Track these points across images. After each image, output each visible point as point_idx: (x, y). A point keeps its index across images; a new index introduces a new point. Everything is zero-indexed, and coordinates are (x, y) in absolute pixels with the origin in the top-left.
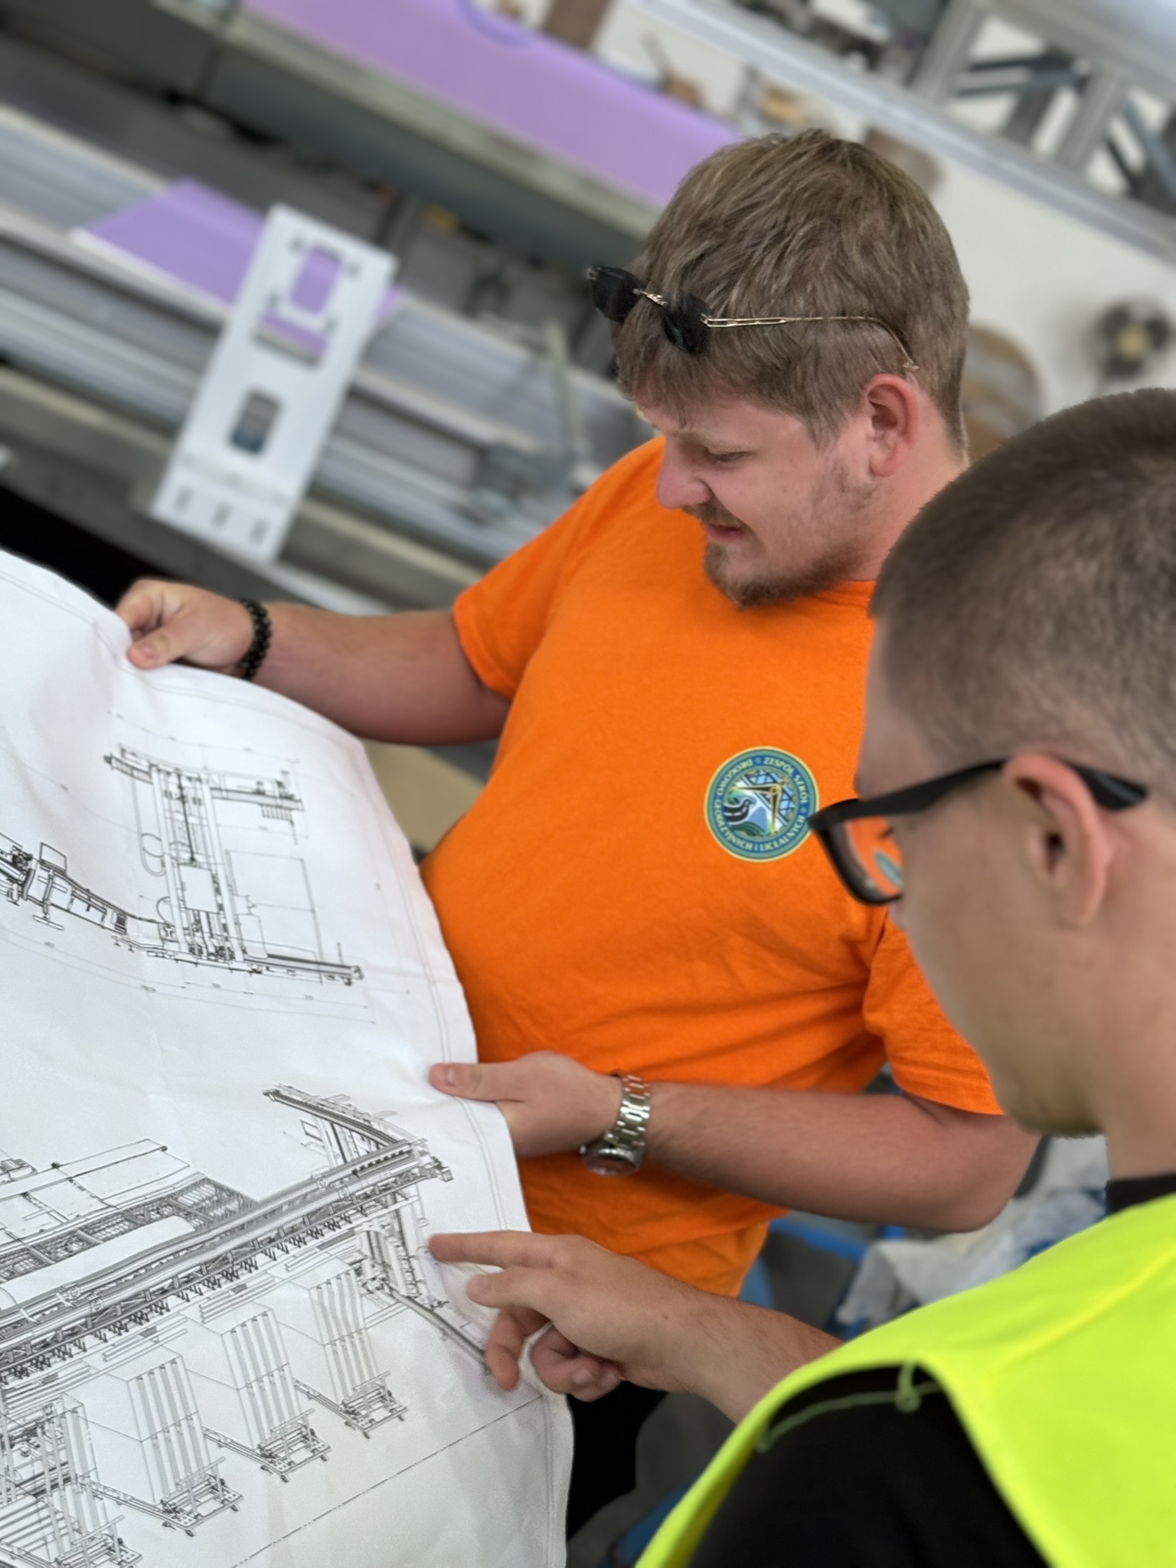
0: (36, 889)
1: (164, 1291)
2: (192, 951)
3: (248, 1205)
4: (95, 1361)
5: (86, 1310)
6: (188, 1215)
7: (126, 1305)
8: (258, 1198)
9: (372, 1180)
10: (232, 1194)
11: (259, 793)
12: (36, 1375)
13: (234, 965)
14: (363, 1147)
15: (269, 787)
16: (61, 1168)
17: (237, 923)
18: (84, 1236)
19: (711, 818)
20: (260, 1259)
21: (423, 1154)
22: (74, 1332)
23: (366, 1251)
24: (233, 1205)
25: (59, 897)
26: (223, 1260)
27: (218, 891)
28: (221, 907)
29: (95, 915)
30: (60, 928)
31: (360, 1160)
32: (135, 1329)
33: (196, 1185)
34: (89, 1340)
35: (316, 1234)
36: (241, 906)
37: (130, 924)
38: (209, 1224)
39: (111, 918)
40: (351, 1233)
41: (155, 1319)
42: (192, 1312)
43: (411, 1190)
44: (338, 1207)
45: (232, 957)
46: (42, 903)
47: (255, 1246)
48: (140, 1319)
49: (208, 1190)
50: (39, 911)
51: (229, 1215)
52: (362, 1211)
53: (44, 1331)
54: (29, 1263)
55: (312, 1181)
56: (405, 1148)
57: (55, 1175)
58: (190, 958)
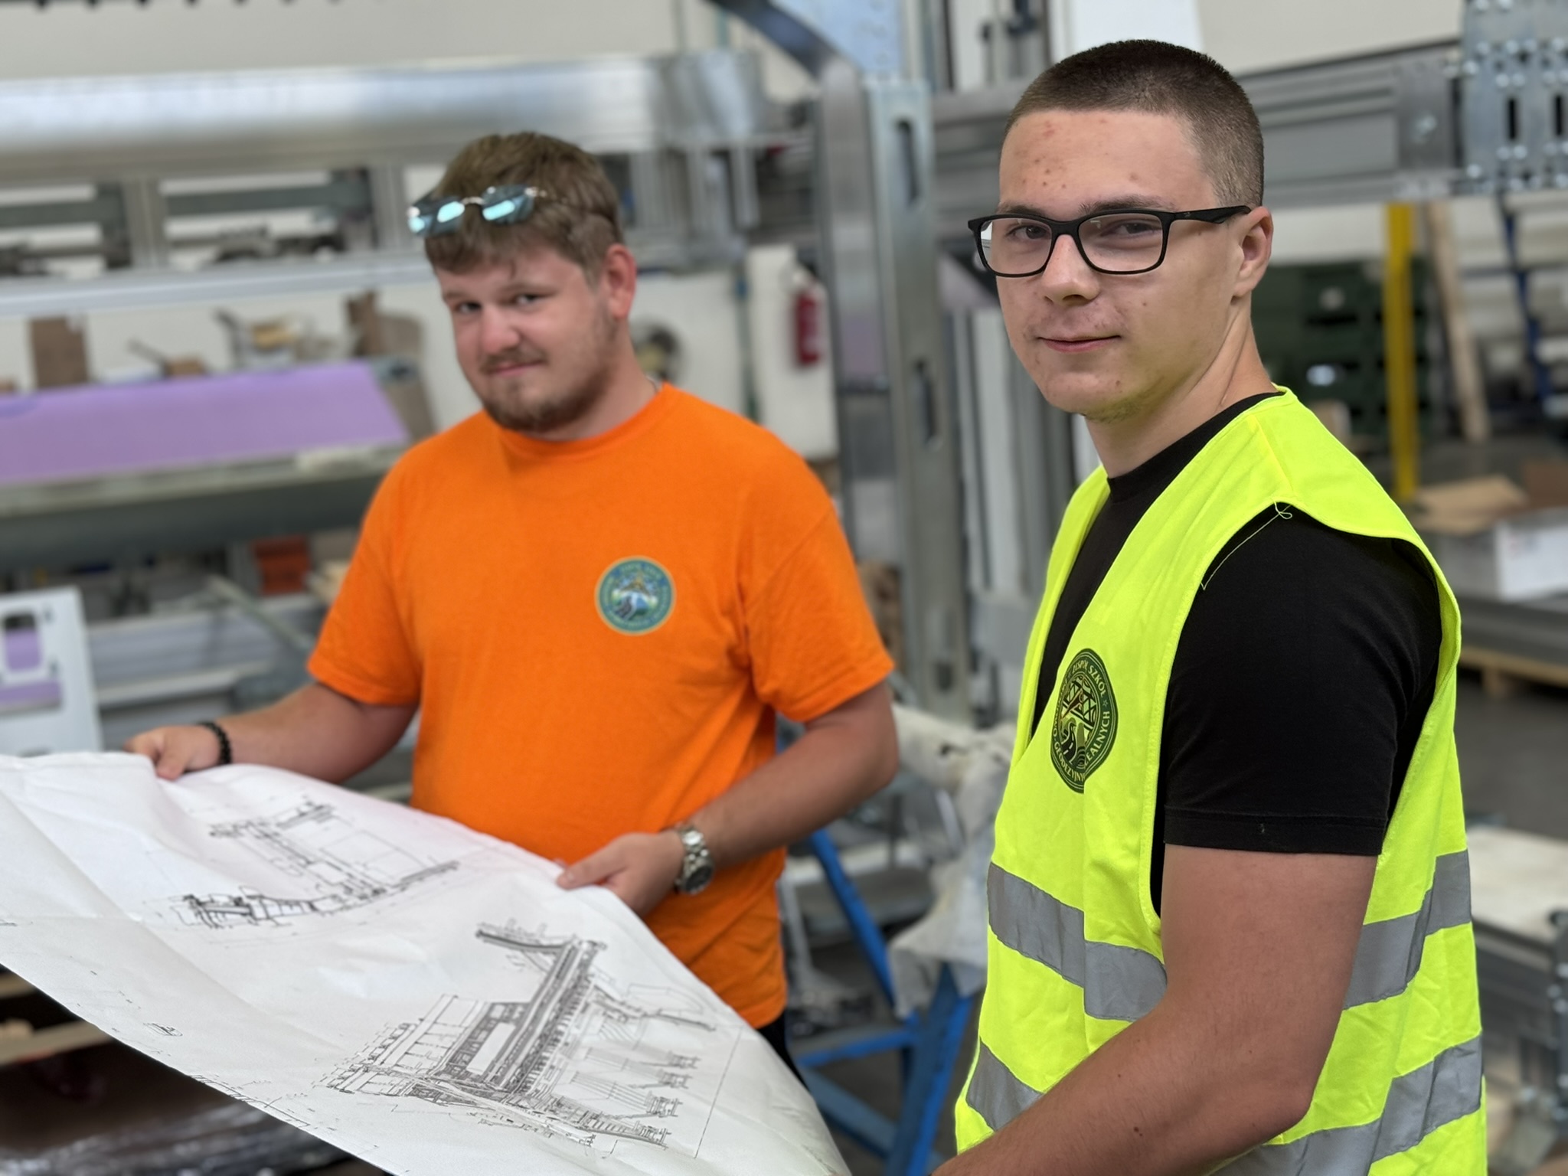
0: (259, 912)
2: (361, 899)
3: (527, 1006)
6: (505, 1021)
8: (527, 999)
10: (515, 1005)
11: (302, 814)
13: (389, 893)
15: (305, 809)
16: (426, 1020)
17: (368, 877)
19: (612, 624)
20: (560, 1028)
24: (520, 1009)
25: (274, 910)
28: (350, 875)
29: (297, 909)
30: (289, 924)
33: (491, 1007)
36: (361, 869)
37: (317, 905)
38: (520, 1021)
39: (306, 908)
43: (592, 969)
45: (384, 891)
46: (268, 918)
47: (552, 1023)
49: (500, 1007)
50: (270, 923)
51: (522, 1014)
52: (580, 993)
56: (569, 947)
57: (426, 1023)
58: (364, 902)
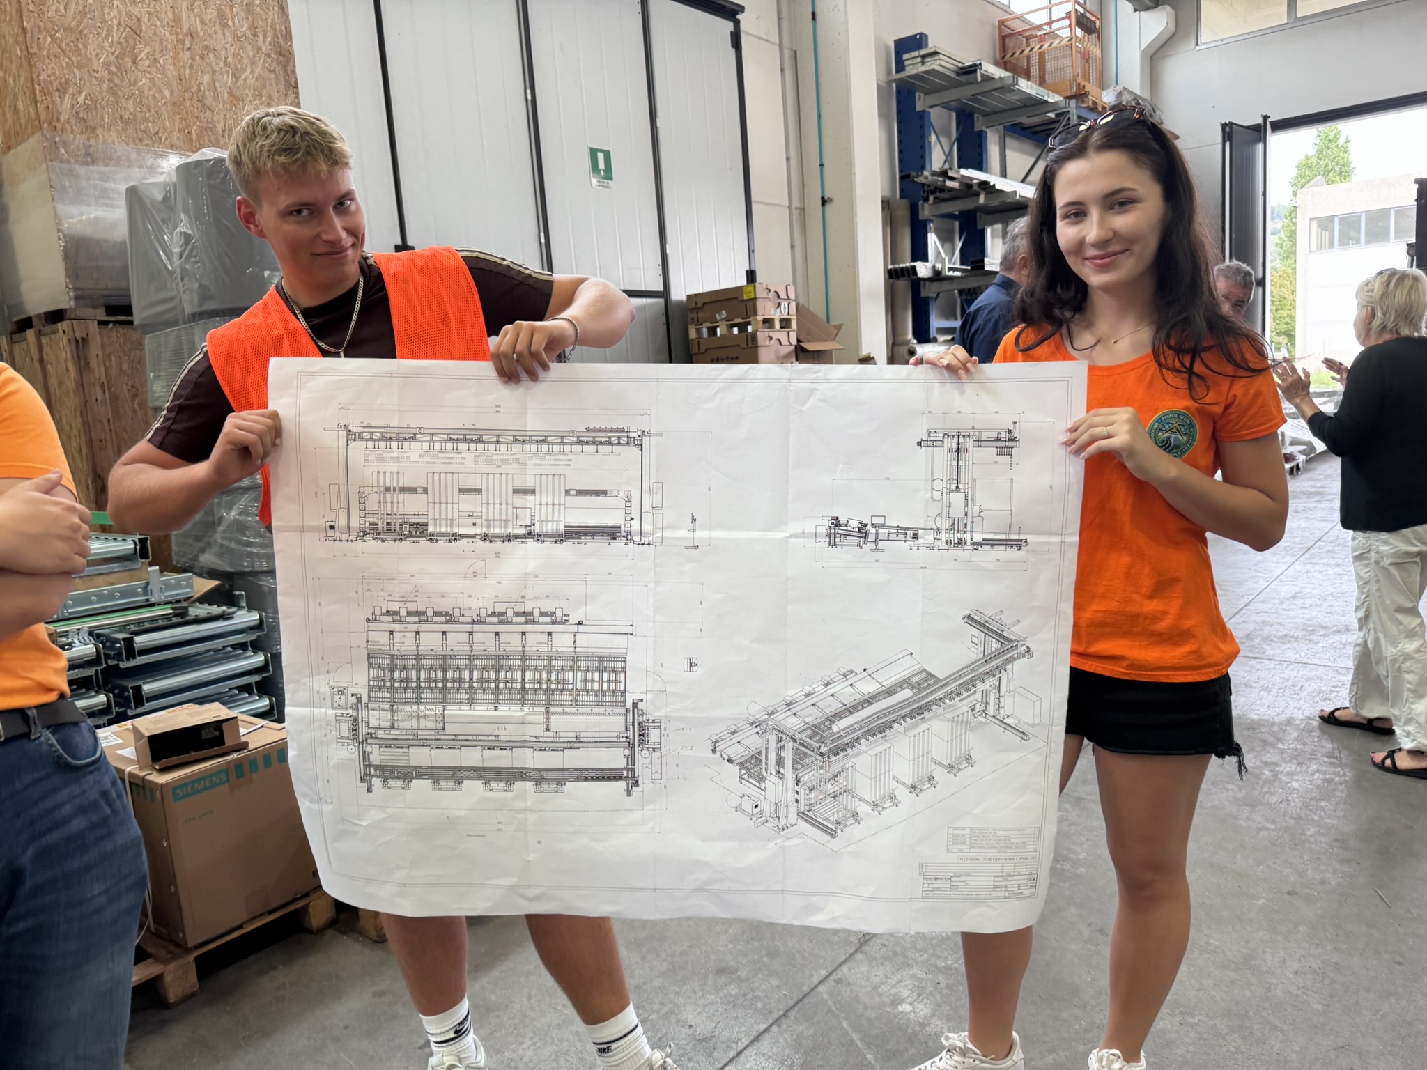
0: (871, 537)
1: (894, 721)
2: (947, 543)
3: (937, 681)
4: (863, 748)
5: (863, 730)
6: (912, 688)
7: (878, 727)
8: (942, 677)
9: (992, 664)
10: (933, 676)
11: (997, 439)
12: (842, 754)
13: (966, 547)
14: (995, 646)
15: (1004, 435)
16: (867, 671)
17: (972, 523)
18: (870, 700)
20: (934, 707)
21: (1022, 645)
22: (858, 739)
23: (980, 699)
24: (931, 682)
25: (882, 536)
26: (920, 708)
27: (966, 504)
28: (966, 514)
30: (885, 549)
31: (991, 653)
32: (879, 735)
33: (920, 673)
34: (863, 741)
35: (959, 695)
36: (976, 511)
37: (920, 533)
38: (920, 691)
40: (975, 692)
41: (887, 732)
42: (902, 729)
43: (1010, 666)
44: (973, 680)
45: (965, 543)
46: (875, 542)
47: (933, 702)
48: (881, 732)
49: (924, 675)
50: (873, 546)
51: (928, 686)
52: (983, 681)
53: (847, 739)
54: (847, 713)
55: (967, 667)
56: (1015, 644)
57: (865, 674)
58: (947, 547)
